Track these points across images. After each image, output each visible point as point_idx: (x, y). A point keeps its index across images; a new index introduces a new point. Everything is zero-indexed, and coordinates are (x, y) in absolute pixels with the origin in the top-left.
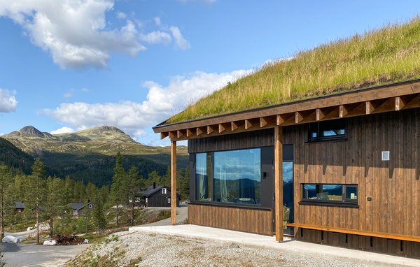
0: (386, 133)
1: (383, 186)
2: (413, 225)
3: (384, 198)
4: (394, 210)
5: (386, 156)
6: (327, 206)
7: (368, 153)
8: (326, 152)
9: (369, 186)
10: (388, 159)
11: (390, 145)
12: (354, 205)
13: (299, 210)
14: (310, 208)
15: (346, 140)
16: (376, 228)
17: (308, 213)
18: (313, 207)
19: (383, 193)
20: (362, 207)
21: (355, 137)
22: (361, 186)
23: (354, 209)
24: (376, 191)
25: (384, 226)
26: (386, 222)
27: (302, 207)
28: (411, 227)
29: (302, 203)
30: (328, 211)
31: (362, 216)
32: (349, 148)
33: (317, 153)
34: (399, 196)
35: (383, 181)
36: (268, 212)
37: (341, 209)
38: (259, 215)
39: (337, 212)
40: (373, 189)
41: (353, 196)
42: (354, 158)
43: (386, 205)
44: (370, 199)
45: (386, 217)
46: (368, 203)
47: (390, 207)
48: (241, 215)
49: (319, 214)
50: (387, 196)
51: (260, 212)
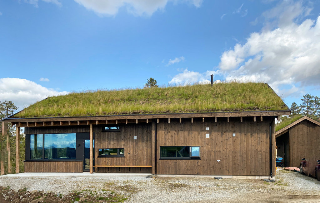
0: (135, 130)
1: (134, 149)
2: (145, 162)
3: (134, 153)
4: (138, 157)
5: (135, 138)
6: (111, 157)
7: (128, 136)
8: (111, 136)
9: (129, 149)
10: (136, 139)
11: (137, 134)
12: (123, 156)
13: (97, 160)
14: (103, 159)
15: (120, 131)
16: (132, 164)
17: (102, 161)
18: (104, 158)
19: (134, 151)
20: (126, 157)
21: (123, 131)
22: (125, 149)
23: (123, 158)
24: (132, 150)
25: (134, 163)
26: (135, 162)
27: (99, 158)
28: (144, 162)
29: (99, 157)
30: (111, 159)
31: (126, 160)
32: (121, 135)
33: (107, 136)
34: (140, 152)
35: (134, 147)
36: (81, 162)
37: (117, 158)
38: (75, 164)
39: (115, 159)
40: (130, 150)
41: (121, 153)
42: (123, 138)
43: (135, 155)
44: (129, 154)
45: (135, 160)
46: (128, 155)
47: (136, 156)
48: (64, 165)
49: (107, 161)
50: (135, 152)
51: (76, 162)
